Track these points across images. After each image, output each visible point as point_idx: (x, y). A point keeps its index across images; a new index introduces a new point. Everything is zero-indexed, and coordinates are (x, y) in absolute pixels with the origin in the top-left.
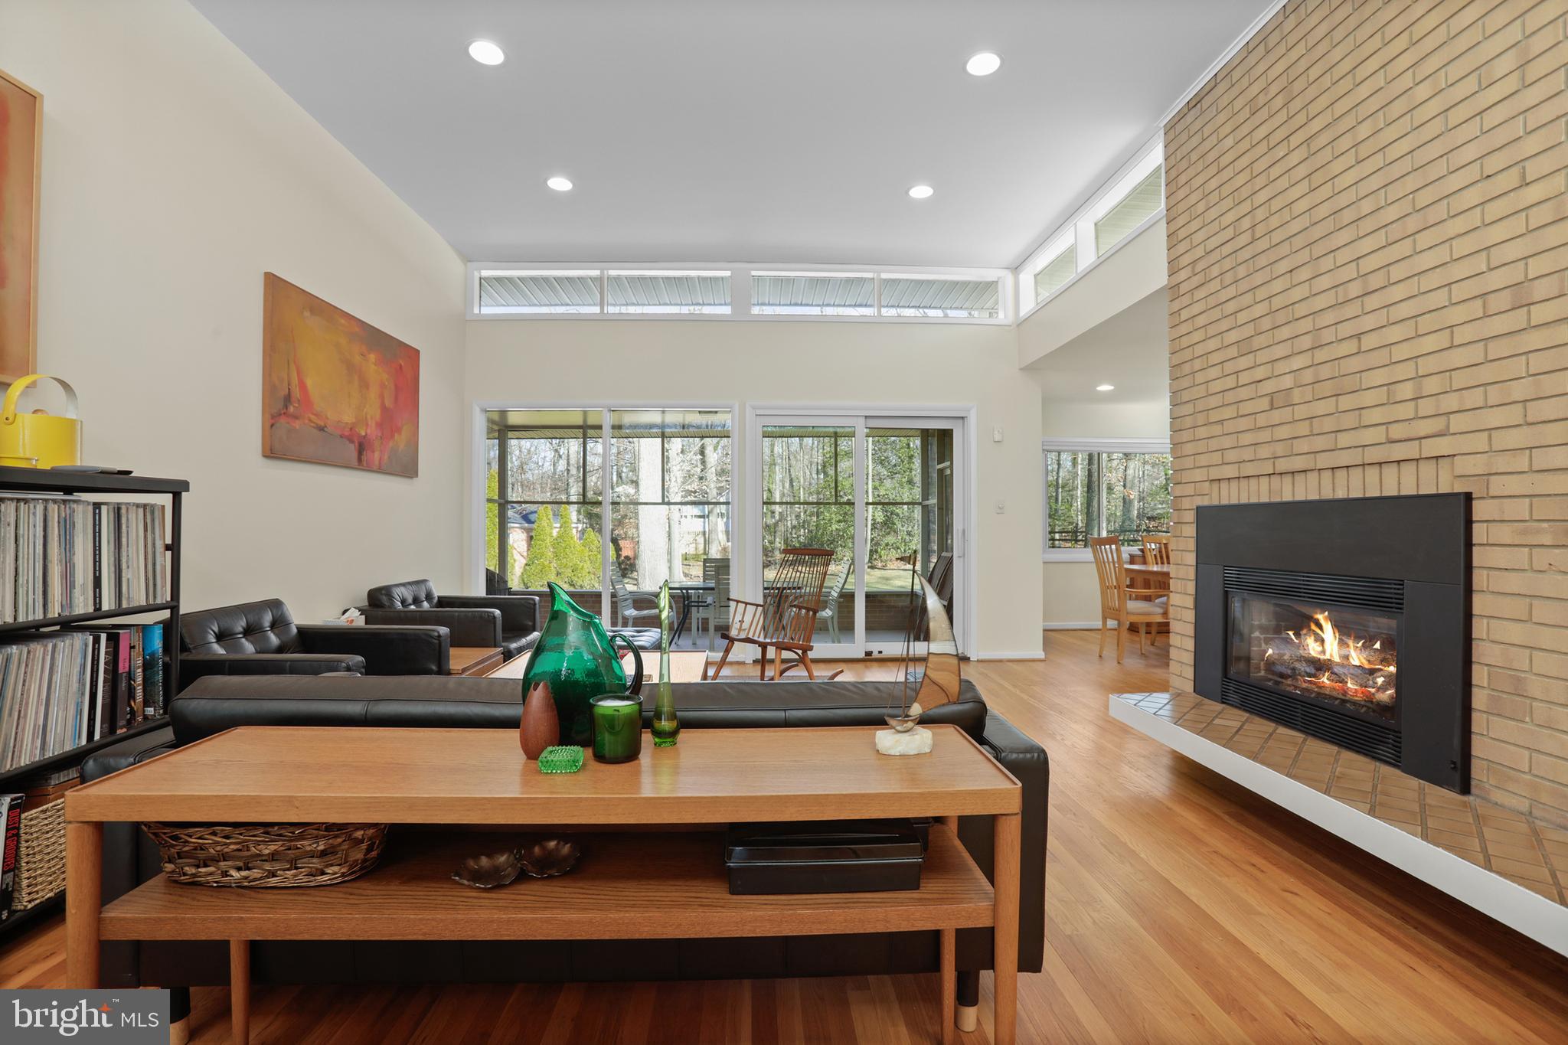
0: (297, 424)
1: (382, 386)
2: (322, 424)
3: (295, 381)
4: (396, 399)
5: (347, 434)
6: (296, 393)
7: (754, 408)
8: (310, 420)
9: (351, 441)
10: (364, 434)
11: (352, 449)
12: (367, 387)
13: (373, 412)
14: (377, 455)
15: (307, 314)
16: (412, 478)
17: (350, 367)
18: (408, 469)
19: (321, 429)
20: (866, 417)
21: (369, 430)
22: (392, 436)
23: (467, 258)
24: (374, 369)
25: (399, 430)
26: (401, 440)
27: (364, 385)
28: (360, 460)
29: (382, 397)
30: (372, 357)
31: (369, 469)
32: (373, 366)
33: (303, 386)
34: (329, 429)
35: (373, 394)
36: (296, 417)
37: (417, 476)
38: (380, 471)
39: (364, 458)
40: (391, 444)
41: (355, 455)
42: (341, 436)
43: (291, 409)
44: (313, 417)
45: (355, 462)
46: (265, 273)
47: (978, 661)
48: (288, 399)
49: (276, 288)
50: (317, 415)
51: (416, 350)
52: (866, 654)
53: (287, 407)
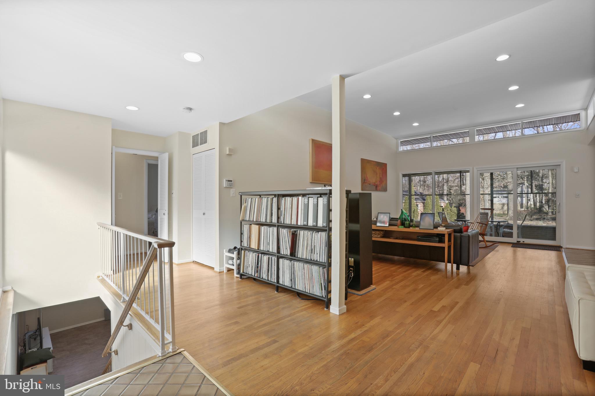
0: (366, 184)
1: (380, 173)
3: (366, 176)
4: (383, 175)
5: (374, 184)
6: (366, 178)
9: (375, 186)
10: (376, 184)
11: (375, 187)
13: (378, 179)
14: (379, 188)
15: (367, 163)
17: (374, 171)
18: (385, 190)
19: (370, 184)
20: (517, 168)
21: (378, 183)
23: (396, 139)
25: (383, 182)
26: (384, 184)
27: (377, 174)
29: (380, 175)
30: (378, 168)
31: (378, 191)
32: (378, 170)
33: (367, 177)
36: (366, 183)
37: (387, 191)
38: (380, 191)
39: (377, 189)
40: (382, 185)
41: (375, 188)
42: (373, 185)
43: (365, 182)
45: (375, 190)
46: (361, 159)
48: (365, 180)
49: (363, 160)
50: (369, 182)
51: (386, 164)
52: (517, 242)
53: (365, 181)
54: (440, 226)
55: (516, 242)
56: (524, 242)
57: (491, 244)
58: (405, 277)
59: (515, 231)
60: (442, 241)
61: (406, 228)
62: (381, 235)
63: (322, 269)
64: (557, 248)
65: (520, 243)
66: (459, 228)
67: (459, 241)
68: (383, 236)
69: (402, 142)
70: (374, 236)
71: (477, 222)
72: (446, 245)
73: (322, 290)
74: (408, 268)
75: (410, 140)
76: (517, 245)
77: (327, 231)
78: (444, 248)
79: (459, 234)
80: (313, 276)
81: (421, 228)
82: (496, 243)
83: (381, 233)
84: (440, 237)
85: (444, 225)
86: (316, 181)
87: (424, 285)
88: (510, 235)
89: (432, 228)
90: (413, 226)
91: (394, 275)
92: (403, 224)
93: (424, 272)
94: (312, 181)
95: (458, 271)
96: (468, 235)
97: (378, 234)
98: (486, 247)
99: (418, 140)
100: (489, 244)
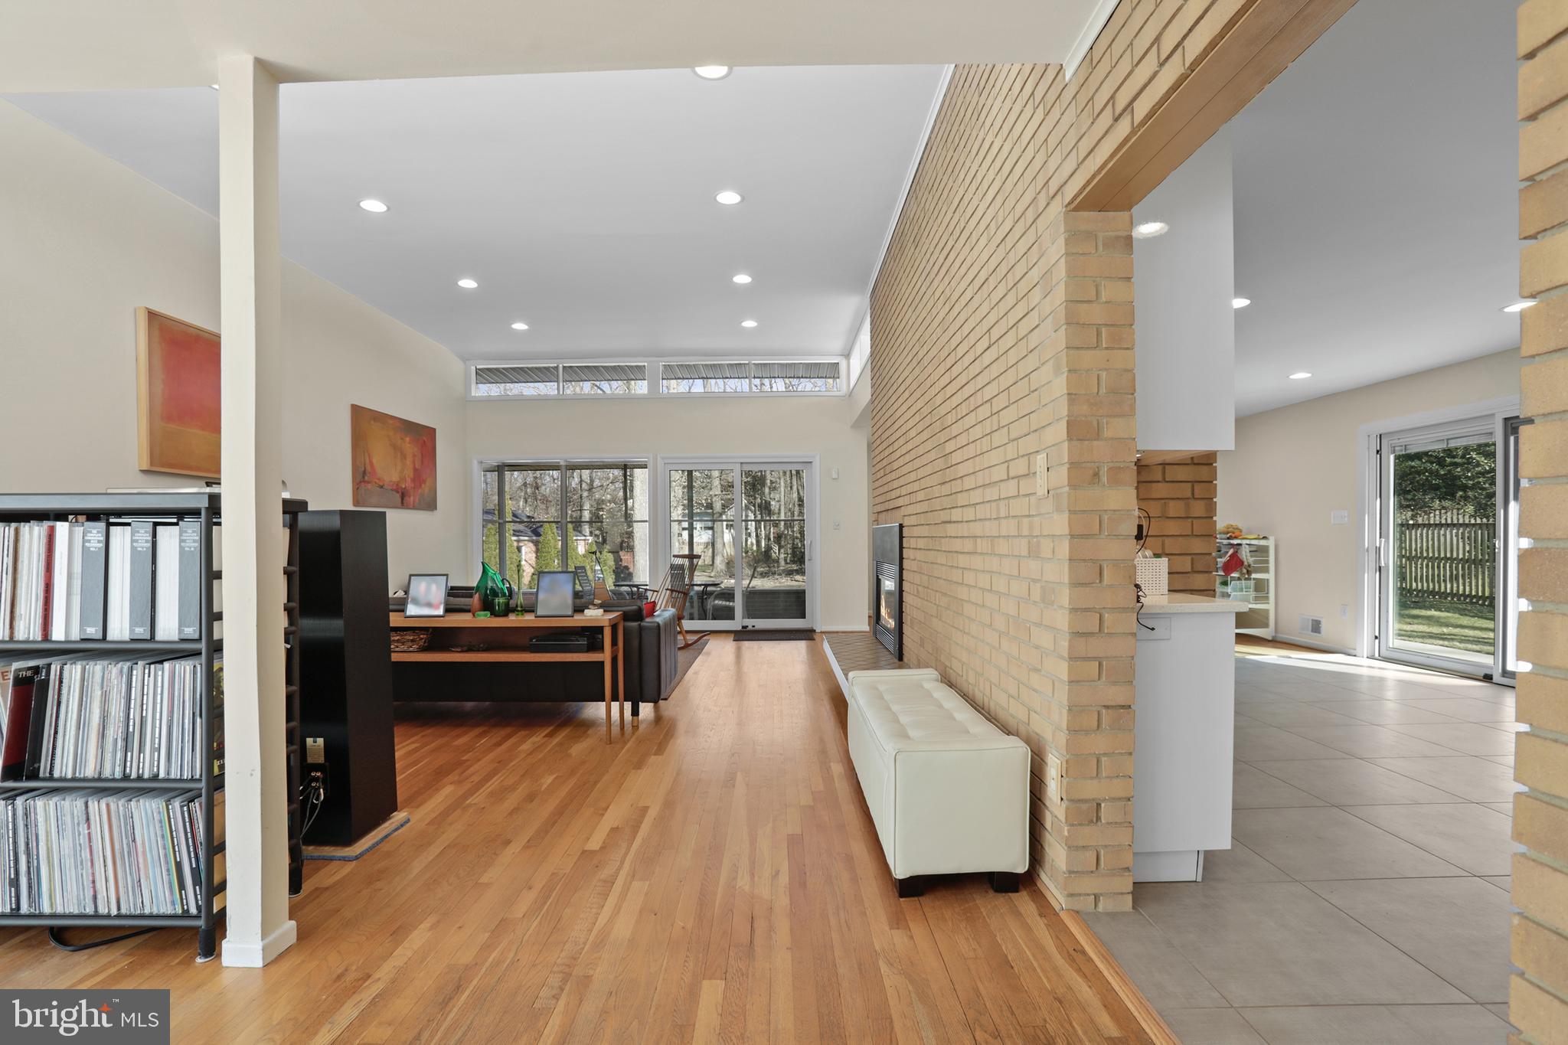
0: (369, 486)
1: (414, 456)
2: (381, 484)
3: (367, 461)
4: (422, 462)
5: (394, 488)
6: (369, 469)
7: (663, 458)
8: (376, 483)
9: (398, 492)
10: (404, 487)
11: (398, 497)
12: (405, 458)
13: (409, 473)
14: (412, 498)
15: (372, 422)
16: (432, 510)
17: (395, 447)
18: (431, 505)
19: (381, 487)
20: (742, 463)
21: (407, 484)
22: (421, 486)
23: (465, 360)
24: (409, 447)
25: (424, 481)
26: (426, 488)
27: (404, 457)
28: (402, 503)
29: (414, 462)
30: (408, 439)
31: (408, 508)
32: (408, 445)
33: (371, 463)
34: (386, 487)
35: (409, 461)
36: (368, 482)
37: (436, 509)
38: (414, 508)
39: (405, 501)
40: (420, 491)
41: (400, 500)
42: (392, 490)
43: (366, 478)
44: (377, 481)
45: (400, 505)
46: (352, 405)
47: (821, 632)
48: (364, 472)
49: (357, 412)
50: (379, 479)
51: (435, 430)
52: (743, 627)
53: (364, 477)
54: (590, 607)
55: (740, 628)
56: (754, 626)
57: (695, 637)
58: (499, 762)
59: (738, 604)
60: (596, 646)
61: (496, 616)
62: (421, 643)
63: (182, 807)
64: (807, 634)
65: (748, 629)
66: (635, 607)
67: (636, 643)
68: (426, 644)
69: (478, 372)
70: (397, 649)
71: (667, 590)
72: (605, 657)
73: (182, 886)
74: (508, 730)
75: (503, 369)
76: (744, 635)
77: (200, 654)
78: (602, 663)
79: (635, 624)
80: (134, 840)
81: (538, 613)
82: (705, 635)
83: (422, 636)
84: (591, 636)
85: (600, 602)
86: (170, 466)
87: (555, 776)
88: (728, 614)
89: (570, 613)
90: (518, 611)
91: (468, 760)
92: (487, 605)
93: (550, 735)
94: (152, 464)
95: (635, 718)
96: (656, 624)
97: (412, 641)
98: (687, 646)
99: (526, 372)
100: (691, 638)
